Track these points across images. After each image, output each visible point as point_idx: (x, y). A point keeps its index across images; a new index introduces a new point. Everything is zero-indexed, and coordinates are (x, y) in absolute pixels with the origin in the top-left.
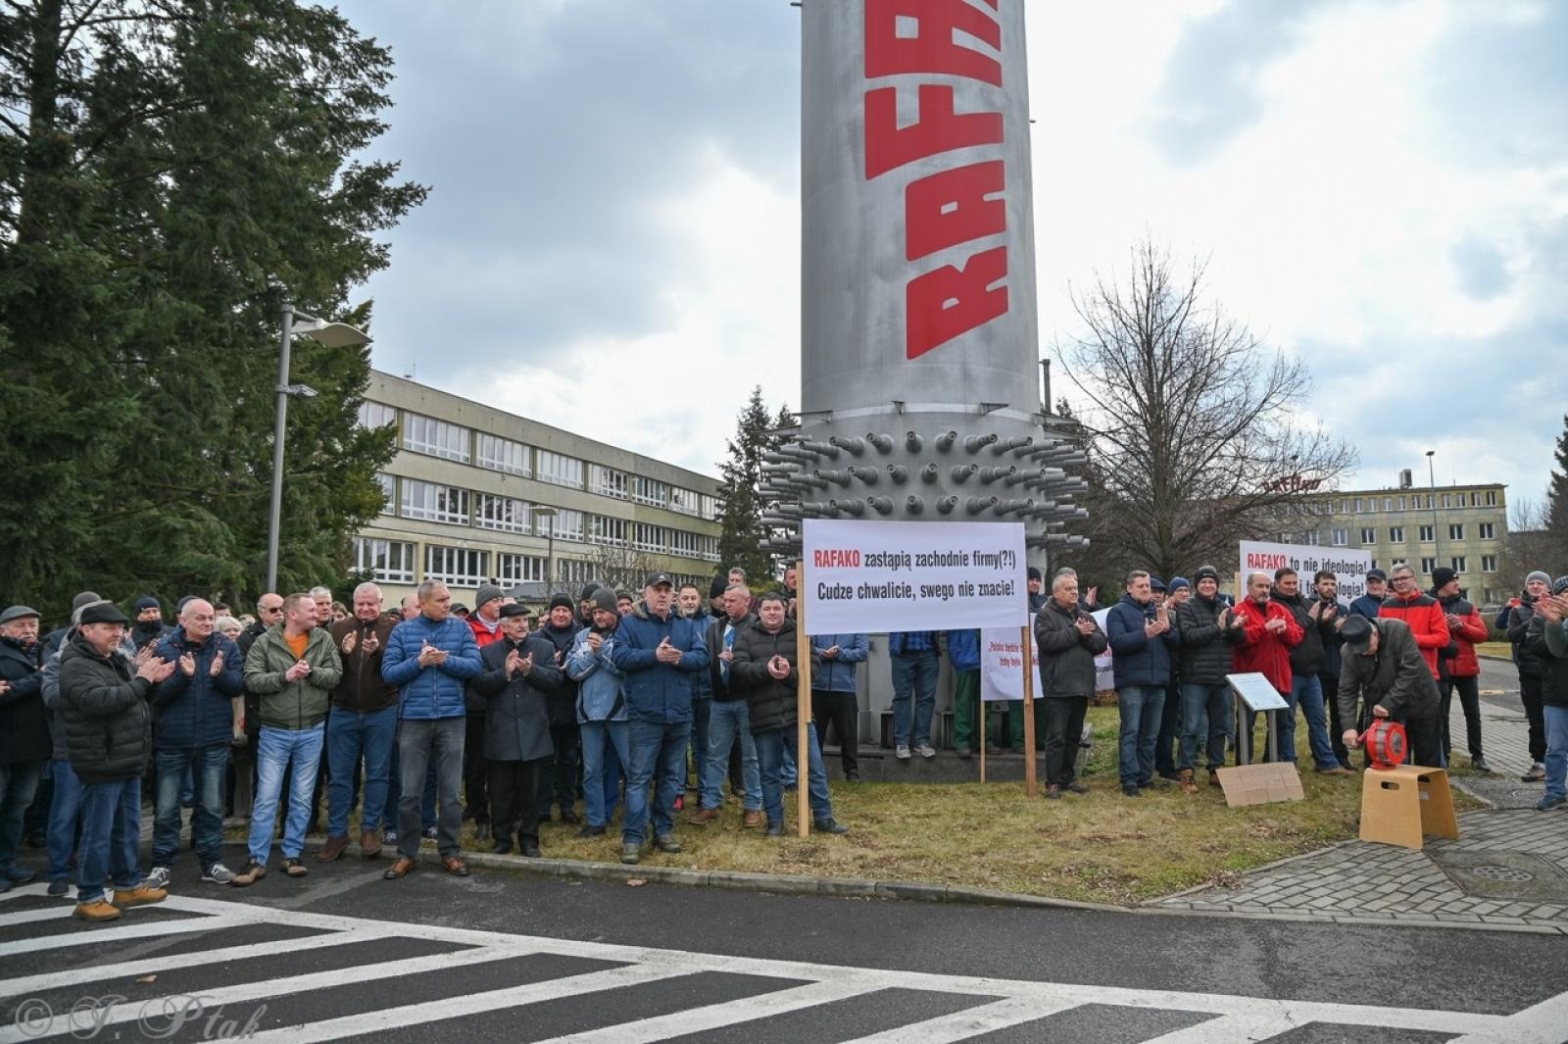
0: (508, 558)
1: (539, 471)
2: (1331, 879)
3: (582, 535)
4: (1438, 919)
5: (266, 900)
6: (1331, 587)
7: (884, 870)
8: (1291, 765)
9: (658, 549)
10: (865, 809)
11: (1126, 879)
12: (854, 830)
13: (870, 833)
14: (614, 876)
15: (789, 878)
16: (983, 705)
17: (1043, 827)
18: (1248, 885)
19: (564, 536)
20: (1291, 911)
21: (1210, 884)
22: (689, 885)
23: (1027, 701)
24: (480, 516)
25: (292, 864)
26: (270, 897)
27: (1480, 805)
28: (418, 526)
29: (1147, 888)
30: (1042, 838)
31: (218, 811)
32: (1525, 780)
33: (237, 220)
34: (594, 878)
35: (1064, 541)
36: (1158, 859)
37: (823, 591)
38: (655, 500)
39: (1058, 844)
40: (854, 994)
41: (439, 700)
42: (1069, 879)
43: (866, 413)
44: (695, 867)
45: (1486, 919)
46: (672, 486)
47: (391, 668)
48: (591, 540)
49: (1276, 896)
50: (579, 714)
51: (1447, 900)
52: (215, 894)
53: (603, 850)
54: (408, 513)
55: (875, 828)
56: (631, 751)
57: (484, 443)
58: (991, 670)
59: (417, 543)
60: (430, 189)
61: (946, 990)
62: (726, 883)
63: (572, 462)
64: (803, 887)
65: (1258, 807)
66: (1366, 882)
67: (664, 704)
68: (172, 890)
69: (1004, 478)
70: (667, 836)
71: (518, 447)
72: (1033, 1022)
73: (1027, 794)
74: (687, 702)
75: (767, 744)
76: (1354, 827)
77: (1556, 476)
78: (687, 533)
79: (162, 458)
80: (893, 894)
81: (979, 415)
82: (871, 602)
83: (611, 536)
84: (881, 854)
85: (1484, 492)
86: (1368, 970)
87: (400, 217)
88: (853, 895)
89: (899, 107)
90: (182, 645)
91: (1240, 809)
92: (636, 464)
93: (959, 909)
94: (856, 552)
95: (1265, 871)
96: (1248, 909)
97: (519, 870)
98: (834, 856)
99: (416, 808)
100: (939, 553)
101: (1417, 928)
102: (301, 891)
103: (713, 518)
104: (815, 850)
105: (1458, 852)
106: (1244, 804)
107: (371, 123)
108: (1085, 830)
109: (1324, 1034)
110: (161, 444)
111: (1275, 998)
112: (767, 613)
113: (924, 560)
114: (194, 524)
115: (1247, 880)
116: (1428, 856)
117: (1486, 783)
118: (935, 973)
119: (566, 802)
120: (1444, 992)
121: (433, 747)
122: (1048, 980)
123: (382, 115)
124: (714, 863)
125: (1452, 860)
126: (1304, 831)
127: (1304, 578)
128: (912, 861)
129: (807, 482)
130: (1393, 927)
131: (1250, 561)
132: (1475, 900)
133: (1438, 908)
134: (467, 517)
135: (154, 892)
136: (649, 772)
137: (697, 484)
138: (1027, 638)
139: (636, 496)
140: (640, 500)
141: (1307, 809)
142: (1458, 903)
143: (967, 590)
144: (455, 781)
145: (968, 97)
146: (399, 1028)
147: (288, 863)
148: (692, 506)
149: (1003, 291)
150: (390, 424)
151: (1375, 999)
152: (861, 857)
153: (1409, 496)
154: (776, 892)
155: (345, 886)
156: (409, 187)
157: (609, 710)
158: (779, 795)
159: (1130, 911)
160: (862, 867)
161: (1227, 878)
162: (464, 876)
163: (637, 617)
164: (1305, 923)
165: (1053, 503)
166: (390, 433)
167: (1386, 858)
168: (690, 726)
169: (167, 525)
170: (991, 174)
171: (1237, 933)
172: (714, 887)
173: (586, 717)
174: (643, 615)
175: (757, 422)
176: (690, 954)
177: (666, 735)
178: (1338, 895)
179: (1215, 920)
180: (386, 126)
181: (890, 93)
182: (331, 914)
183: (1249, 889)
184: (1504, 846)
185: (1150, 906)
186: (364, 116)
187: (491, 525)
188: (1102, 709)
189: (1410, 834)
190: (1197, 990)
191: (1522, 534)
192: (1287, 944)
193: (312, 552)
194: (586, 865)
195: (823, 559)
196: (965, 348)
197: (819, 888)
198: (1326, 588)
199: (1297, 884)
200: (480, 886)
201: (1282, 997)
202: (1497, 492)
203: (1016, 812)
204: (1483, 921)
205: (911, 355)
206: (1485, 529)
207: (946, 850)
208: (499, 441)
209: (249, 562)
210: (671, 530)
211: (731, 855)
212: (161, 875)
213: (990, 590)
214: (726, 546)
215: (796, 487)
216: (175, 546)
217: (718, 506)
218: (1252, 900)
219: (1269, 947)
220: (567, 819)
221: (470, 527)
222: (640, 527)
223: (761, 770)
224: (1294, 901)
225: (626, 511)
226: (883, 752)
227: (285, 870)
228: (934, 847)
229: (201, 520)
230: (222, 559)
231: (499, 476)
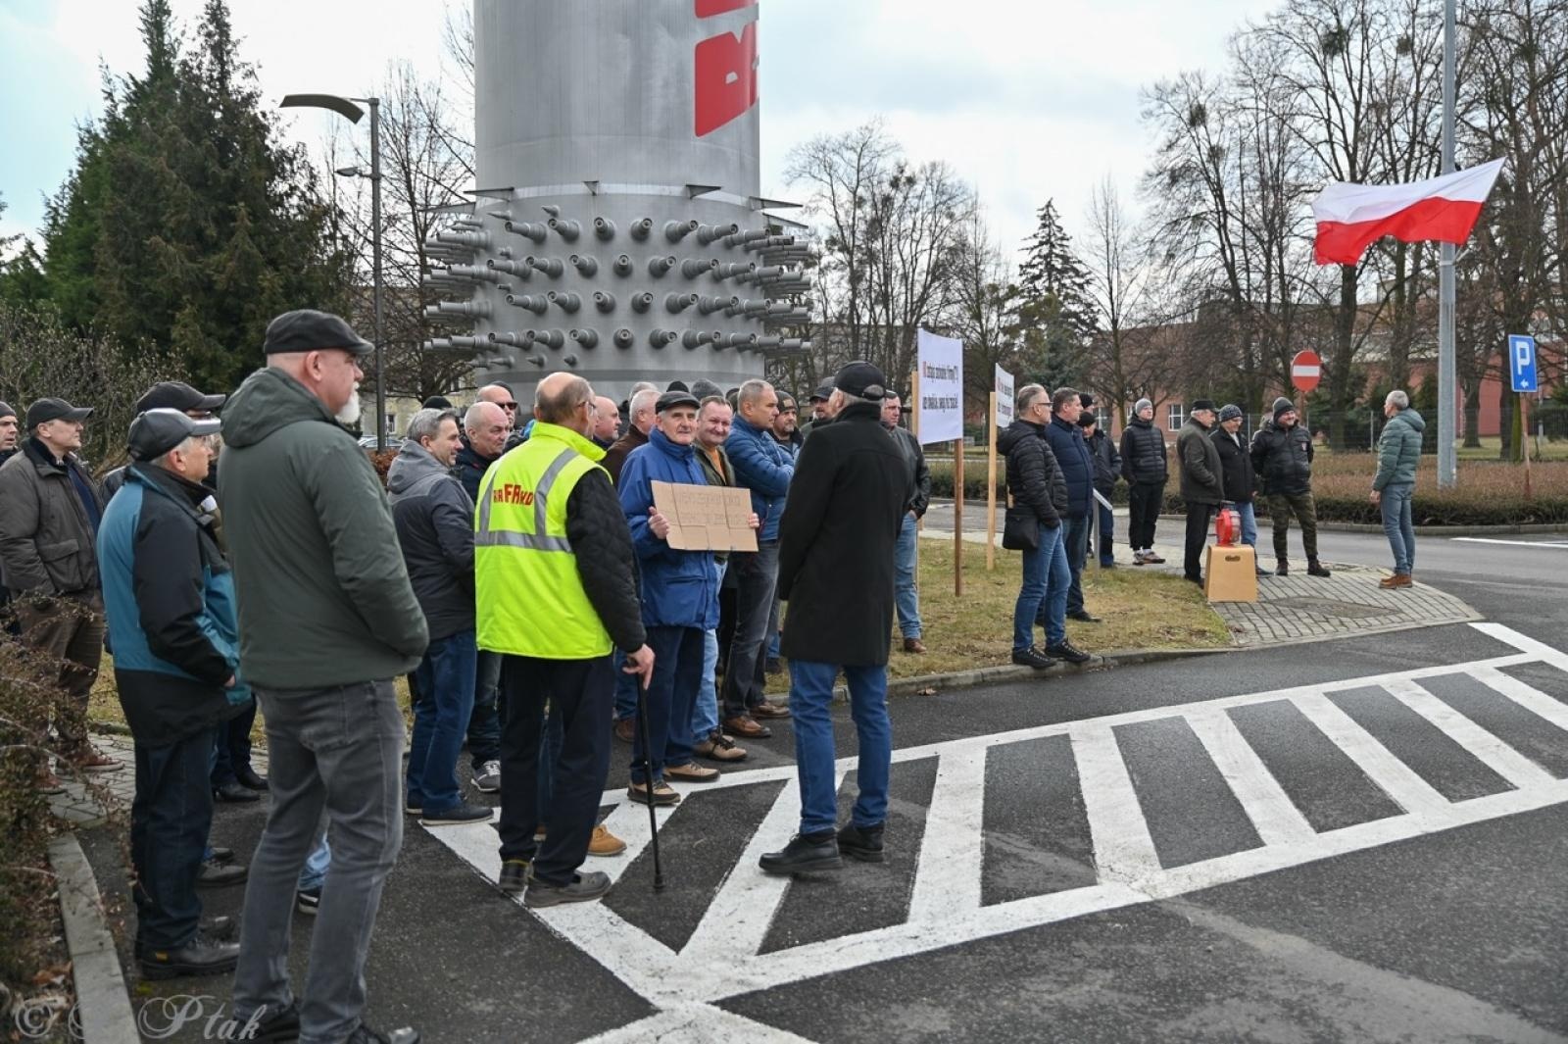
18: (1246, 630)
21: (1230, 631)
29: (1220, 636)
42: (1177, 637)
43: (651, 192)
81: (749, 209)
125: (1288, 605)
172: (988, 682)
185: (1242, 646)
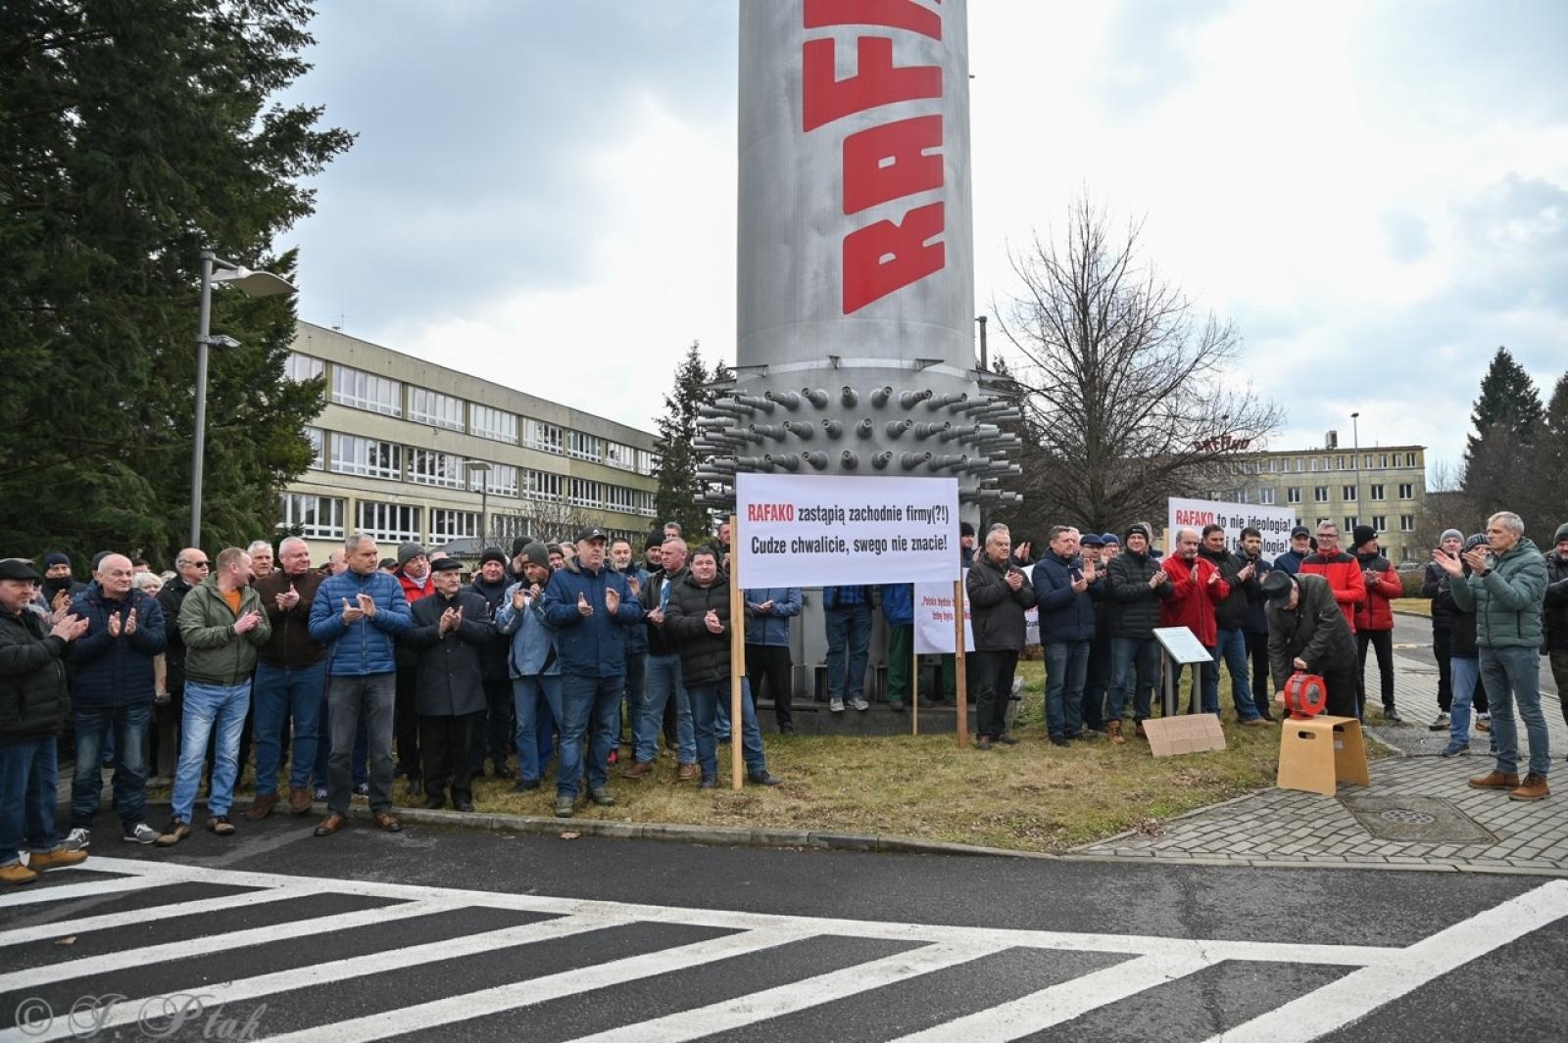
0: (441, 514)
1: (472, 425)
2: (1249, 825)
3: (516, 490)
4: (1347, 861)
5: (193, 859)
6: (1255, 544)
7: (817, 821)
8: (1214, 716)
9: (594, 505)
10: (799, 762)
11: (1053, 827)
12: (788, 782)
13: (803, 784)
14: (547, 829)
15: (723, 830)
16: (915, 659)
17: (973, 778)
18: (1170, 831)
19: (499, 491)
20: (1211, 855)
21: (1134, 831)
22: (622, 838)
23: (959, 655)
24: (412, 470)
25: (220, 821)
26: (199, 855)
27: (1390, 753)
28: (348, 481)
29: (1074, 835)
30: (972, 789)
31: (140, 771)
32: (1432, 729)
33: (151, 162)
34: (528, 831)
35: (997, 497)
36: (1084, 807)
37: (757, 545)
38: (590, 455)
39: (987, 794)
40: (786, 941)
41: (370, 656)
42: (998, 828)
43: (802, 368)
44: (629, 819)
45: (1391, 859)
46: (608, 441)
47: (318, 624)
48: (525, 495)
49: (1196, 842)
50: (511, 668)
51: (1356, 843)
52: (139, 854)
53: (537, 804)
54: (338, 467)
55: (808, 779)
56: (565, 707)
57: (416, 396)
58: (924, 624)
59: (347, 499)
60: (357, 136)
61: (876, 935)
62: (659, 835)
63: (506, 416)
64: (736, 838)
65: (1182, 757)
66: (1282, 827)
67: (597, 657)
68: (93, 851)
69: (938, 434)
70: (601, 789)
71: (451, 401)
72: (960, 965)
73: (959, 746)
74: (620, 656)
75: (699, 698)
76: (1272, 775)
77: (1472, 439)
78: (623, 488)
79: (76, 410)
80: (826, 844)
81: (915, 371)
82: (805, 555)
83: (546, 491)
84: (814, 805)
85: (1404, 454)
86: (1281, 909)
87: (324, 164)
88: (786, 845)
89: (838, 59)
90: (99, 602)
91: (1164, 759)
92: (571, 419)
93: (890, 858)
94: (789, 506)
95: (1187, 818)
96: (1169, 855)
97: (452, 824)
98: (767, 808)
99: (346, 765)
100: (873, 508)
101: (1327, 869)
102: (228, 850)
103: (649, 473)
104: (748, 802)
105: (1367, 797)
106: (1169, 754)
107: (292, 62)
108: (1014, 780)
109: (1237, 971)
110: (74, 395)
111: (1192, 938)
112: (699, 567)
113: (858, 515)
114: (111, 479)
115: (1169, 827)
116: (1341, 802)
117: (1396, 732)
118: (865, 919)
119: (499, 757)
120: (1349, 928)
121: (363, 703)
122: (975, 926)
123: (304, 54)
124: (648, 815)
125: (1362, 806)
126: (1226, 780)
127: (1231, 534)
128: (845, 812)
129: (742, 437)
130: (1305, 869)
131: (1178, 518)
132: (1382, 842)
133: (1347, 851)
134: (398, 472)
135: (74, 853)
136: (583, 726)
137: (633, 439)
138: (959, 593)
139: (572, 451)
140: (575, 455)
141: (1228, 759)
142: (1366, 845)
143: (900, 544)
144: (386, 736)
145: (908, 50)
146: (330, 983)
147: (216, 821)
148: (628, 462)
149: (940, 246)
150: (318, 376)
151: (1285, 937)
152: (794, 808)
153: (1334, 456)
154: (709, 843)
155: (274, 844)
156: (334, 133)
157: (542, 664)
158: (713, 748)
159: (1056, 857)
160: (795, 818)
161: (1151, 825)
162: (396, 831)
163: (569, 571)
164: (1223, 867)
165: (987, 459)
166: (318, 386)
167: (1300, 805)
168: (623, 679)
169: (83, 481)
170: (929, 129)
171: (1158, 877)
172: (648, 839)
173: (518, 672)
174: (575, 569)
175: (694, 377)
176: (624, 905)
177: (599, 689)
178: (1255, 840)
179: (1138, 865)
180: (308, 66)
181: (829, 44)
182: (259, 871)
183: (1171, 835)
184: (1411, 792)
185: (1076, 853)
186: (285, 53)
187: (424, 480)
188: (1034, 663)
189: (1325, 782)
190: (1118, 933)
191: (1439, 494)
192: (1205, 887)
193: (238, 507)
194: (519, 819)
195: (757, 513)
196: (901, 303)
197: (752, 839)
198: (1251, 545)
199: (1217, 830)
200: (412, 841)
201: (1199, 937)
202: (1417, 454)
203: (947, 763)
204: (1388, 862)
205: (848, 309)
206: (1405, 490)
207: (878, 800)
208: (432, 395)
209: (171, 518)
210: (606, 485)
211: (665, 807)
212: (81, 836)
213: (922, 545)
214: (663, 502)
215: (732, 442)
216: (91, 502)
217: (654, 460)
218: (1174, 846)
219: (1188, 890)
220: (500, 774)
221: (402, 482)
222: (575, 482)
223: (695, 723)
224: (1214, 846)
225: (561, 466)
226: (818, 705)
227: (212, 829)
228: (866, 797)
229: (119, 474)
230: (142, 513)
231: (432, 430)
